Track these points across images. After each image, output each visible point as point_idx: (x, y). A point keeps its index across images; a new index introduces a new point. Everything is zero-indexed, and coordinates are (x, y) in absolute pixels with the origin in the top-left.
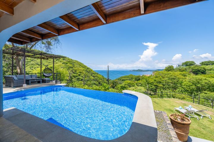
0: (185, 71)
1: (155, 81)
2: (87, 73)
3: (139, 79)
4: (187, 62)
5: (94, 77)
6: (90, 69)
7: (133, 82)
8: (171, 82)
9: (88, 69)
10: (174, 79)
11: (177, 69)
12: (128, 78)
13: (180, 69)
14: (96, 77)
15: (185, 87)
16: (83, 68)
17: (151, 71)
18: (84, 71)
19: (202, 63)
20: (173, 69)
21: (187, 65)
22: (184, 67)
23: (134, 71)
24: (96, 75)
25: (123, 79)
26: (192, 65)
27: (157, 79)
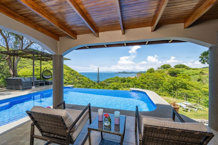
0: (163, 73)
1: (142, 82)
2: (71, 76)
3: (125, 81)
4: (165, 65)
5: (79, 79)
6: (74, 71)
7: (119, 84)
8: (154, 82)
9: (72, 71)
10: (157, 80)
11: (157, 71)
12: (114, 80)
13: (160, 71)
14: (81, 79)
15: (165, 86)
16: (67, 70)
17: (135, 73)
18: (67, 74)
19: (176, 66)
20: (154, 72)
21: (165, 68)
22: (163, 70)
23: (119, 73)
24: (81, 77)
25: (110, 81)
26: (169, 68)
27: (143, 80)
